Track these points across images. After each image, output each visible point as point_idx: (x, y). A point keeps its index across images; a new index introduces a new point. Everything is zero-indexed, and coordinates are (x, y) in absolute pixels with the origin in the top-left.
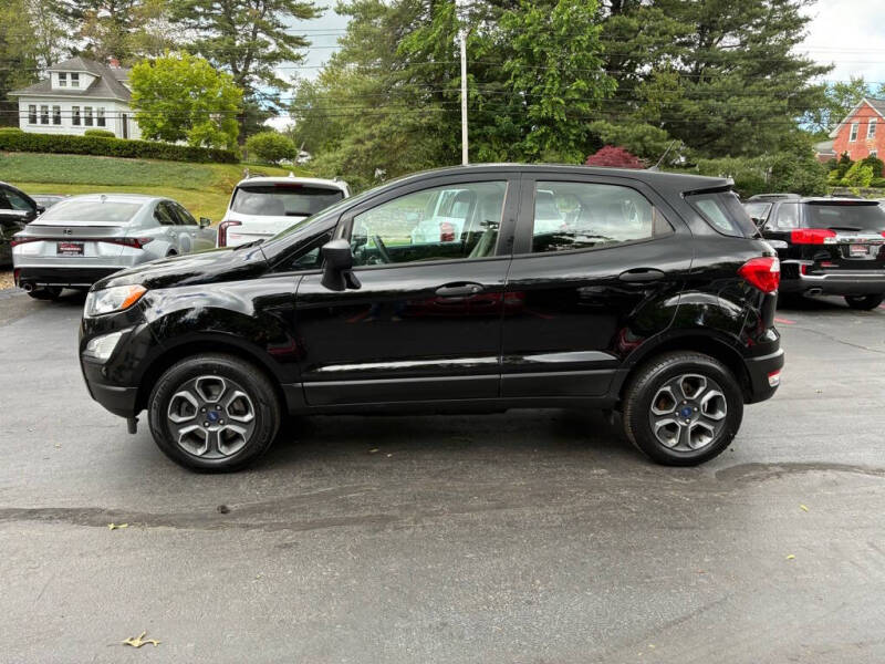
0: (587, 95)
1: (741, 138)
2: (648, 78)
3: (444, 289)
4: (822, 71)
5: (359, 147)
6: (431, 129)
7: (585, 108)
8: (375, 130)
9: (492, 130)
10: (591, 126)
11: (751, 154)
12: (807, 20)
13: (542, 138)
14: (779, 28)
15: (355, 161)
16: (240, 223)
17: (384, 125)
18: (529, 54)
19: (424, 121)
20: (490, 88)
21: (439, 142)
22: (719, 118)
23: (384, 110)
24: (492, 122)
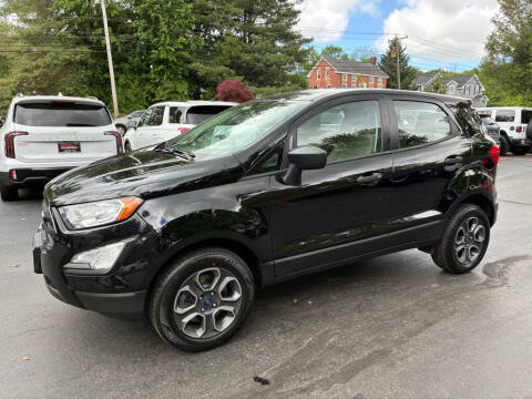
0: (186, 47)
1: (274, 76)
2: (218, 38)
3: (361, 178)
4: (307, 41)
5: (28, 75)
6: (83, 63)
7: (186, 54)
8: (40, 62)
9: (127, 66)
10: (191, 66)
11: (278, 85)
12: (299, 12)
13: (161, 73)
14: (285, 15)
15: (25, 85)
16: (27, 133)
17: (47, 59)
18: (147, 17)
19: (78, 57)
20: (124, 37)
21: (90, 73)
22: (261, 65)
23: (45, 49)
24: (126, 60)
